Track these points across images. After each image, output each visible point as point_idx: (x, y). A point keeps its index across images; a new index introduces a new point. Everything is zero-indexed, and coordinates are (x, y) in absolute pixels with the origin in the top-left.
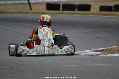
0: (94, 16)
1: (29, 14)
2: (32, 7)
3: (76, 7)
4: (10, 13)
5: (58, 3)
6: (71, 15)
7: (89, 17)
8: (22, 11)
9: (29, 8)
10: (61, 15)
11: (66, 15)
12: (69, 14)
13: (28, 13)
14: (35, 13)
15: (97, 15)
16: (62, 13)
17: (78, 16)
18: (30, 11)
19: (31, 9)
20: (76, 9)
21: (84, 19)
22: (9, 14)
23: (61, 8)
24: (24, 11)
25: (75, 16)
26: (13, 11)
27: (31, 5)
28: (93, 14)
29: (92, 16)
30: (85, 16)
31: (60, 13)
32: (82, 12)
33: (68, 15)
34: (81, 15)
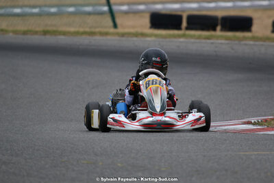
0: (257, 43)
1: (109, 37)
2: (118, 21)
3: (219, 22)
4: (64, 33)
5: (179, 13)
6: (204, 41)
7: (246, 44)
8: (93, 30)
9: (111, 23)
10: (182, 40)
11: (193, 40)
12: (199, 37)
13: (107, 34)
14: (123, 35)
15: (265, 41)
16: (184, 36)
17: (221, 43)
18: (112, 30)
19: (115, 26)
20: (219, 28)
21: (233, 49)
22: (62, 37)
23: (184, 24)
24: (97, 30)
25: (212, 43)
26: (72, 30)
27: (116, 16)
28: (254, 39)
29: (252, 42)
30: (236, 42)
31: (179, 36)
32: (230, 34)
33: (198, 41)
34: (227, 42)
